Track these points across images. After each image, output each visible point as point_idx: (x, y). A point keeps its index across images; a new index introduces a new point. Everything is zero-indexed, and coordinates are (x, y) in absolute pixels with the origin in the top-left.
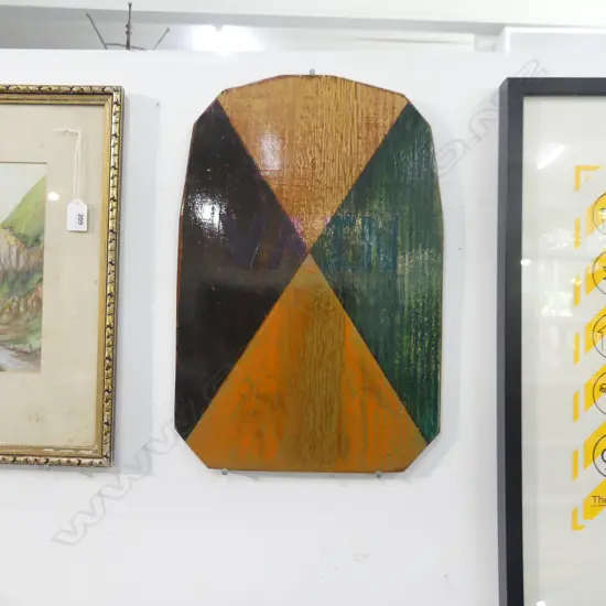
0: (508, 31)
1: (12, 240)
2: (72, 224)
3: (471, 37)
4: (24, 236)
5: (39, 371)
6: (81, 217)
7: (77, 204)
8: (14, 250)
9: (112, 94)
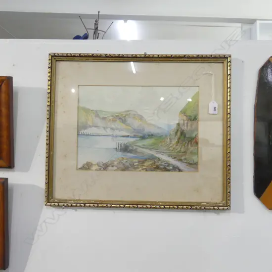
0: (258, 22)
1: (185, 118)
2: (211, 111)
3: (239, 25)
4: (190, 116)
5: (198, 171)
6: (215, 108)
7: (213, 103)
8: (186, 122)
9: (228, 58)
